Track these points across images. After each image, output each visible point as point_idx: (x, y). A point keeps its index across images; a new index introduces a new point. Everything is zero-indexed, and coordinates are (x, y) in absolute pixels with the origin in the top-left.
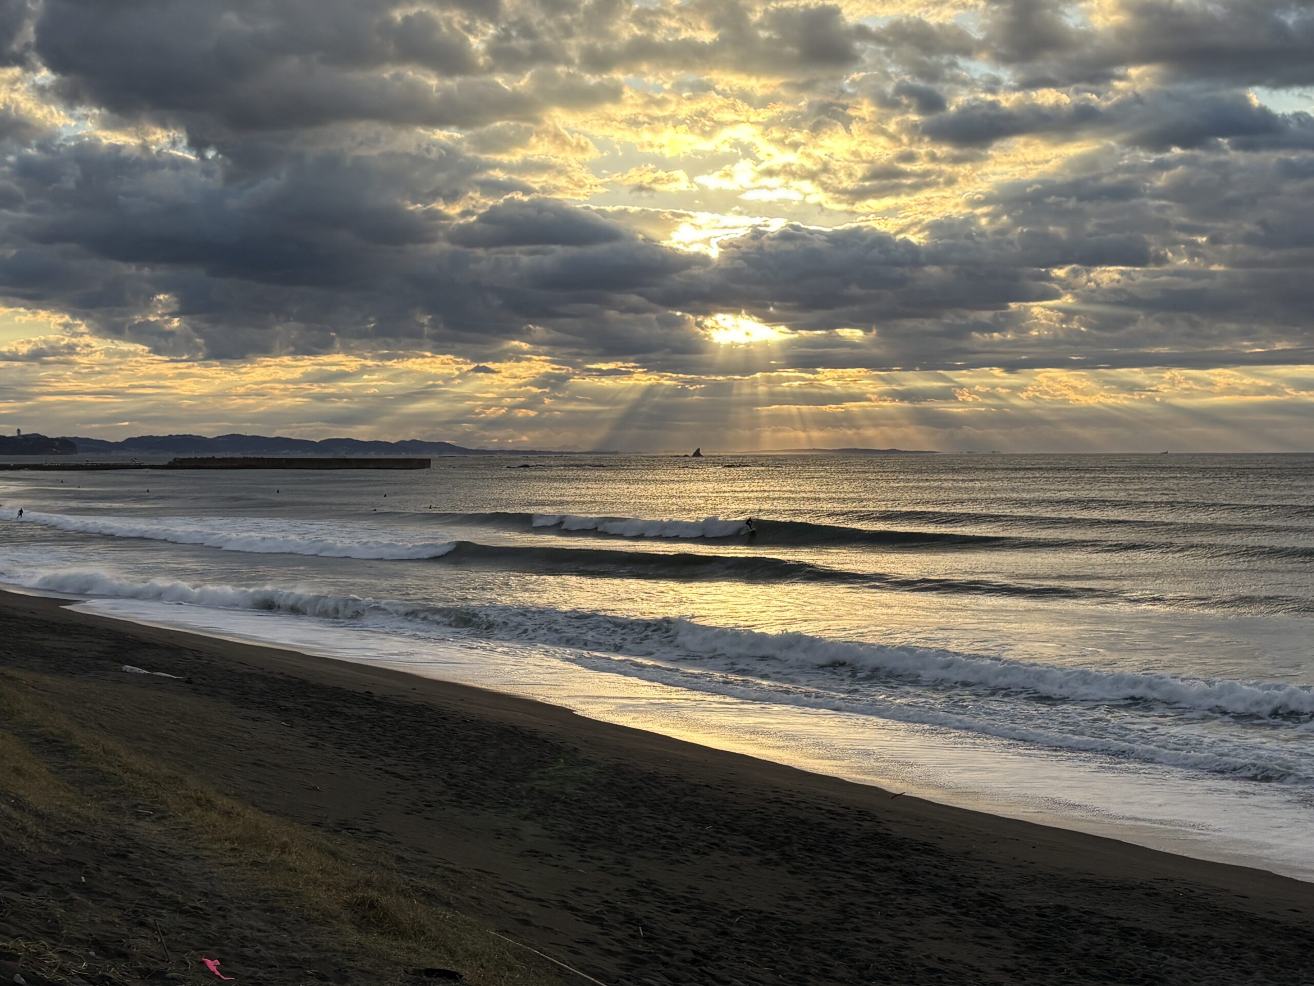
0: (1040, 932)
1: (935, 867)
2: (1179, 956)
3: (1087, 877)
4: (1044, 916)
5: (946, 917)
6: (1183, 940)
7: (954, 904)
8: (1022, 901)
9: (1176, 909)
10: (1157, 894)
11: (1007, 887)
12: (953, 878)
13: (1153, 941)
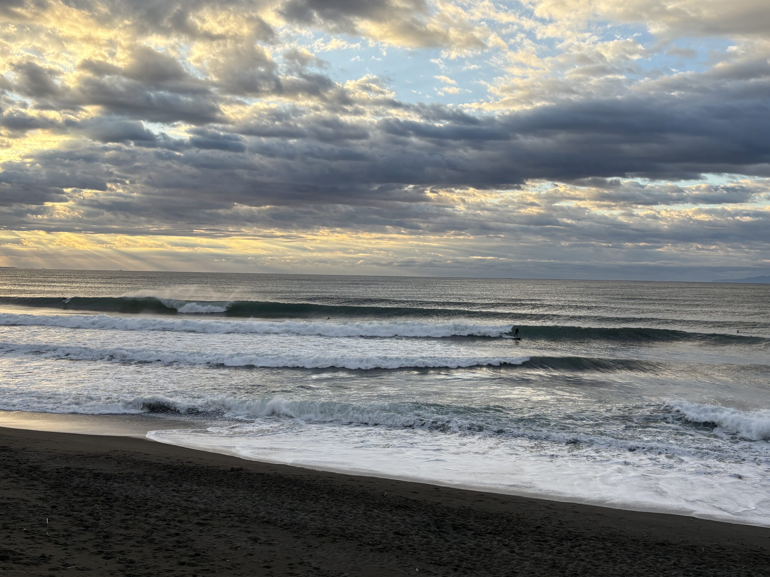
0: (57, 480)
1: (8, 456)
2: (119, 483)
3: (80, 453)
4: (59, 473)
5: (12, 479)
6: (121, 475)
7: (16, 473)
8: (49, 467)
9: (119, 463)
10: (110, 458)
11: (44, 462)
12: (17, 461)
13: (108, 478)
